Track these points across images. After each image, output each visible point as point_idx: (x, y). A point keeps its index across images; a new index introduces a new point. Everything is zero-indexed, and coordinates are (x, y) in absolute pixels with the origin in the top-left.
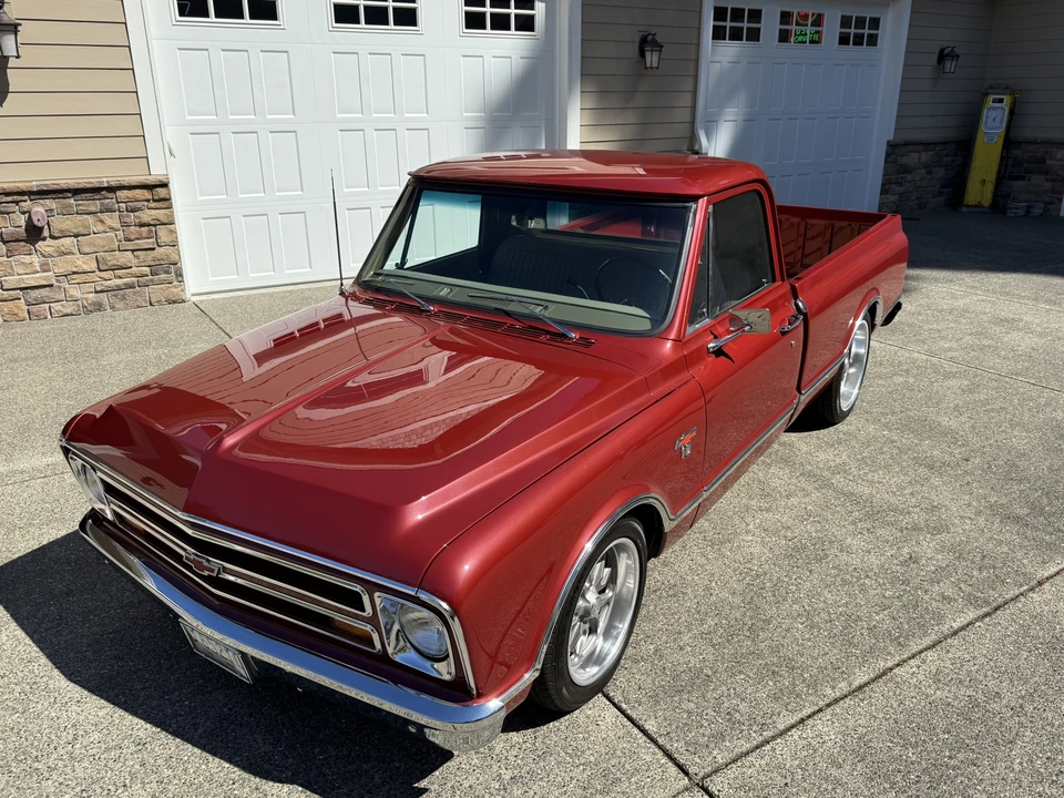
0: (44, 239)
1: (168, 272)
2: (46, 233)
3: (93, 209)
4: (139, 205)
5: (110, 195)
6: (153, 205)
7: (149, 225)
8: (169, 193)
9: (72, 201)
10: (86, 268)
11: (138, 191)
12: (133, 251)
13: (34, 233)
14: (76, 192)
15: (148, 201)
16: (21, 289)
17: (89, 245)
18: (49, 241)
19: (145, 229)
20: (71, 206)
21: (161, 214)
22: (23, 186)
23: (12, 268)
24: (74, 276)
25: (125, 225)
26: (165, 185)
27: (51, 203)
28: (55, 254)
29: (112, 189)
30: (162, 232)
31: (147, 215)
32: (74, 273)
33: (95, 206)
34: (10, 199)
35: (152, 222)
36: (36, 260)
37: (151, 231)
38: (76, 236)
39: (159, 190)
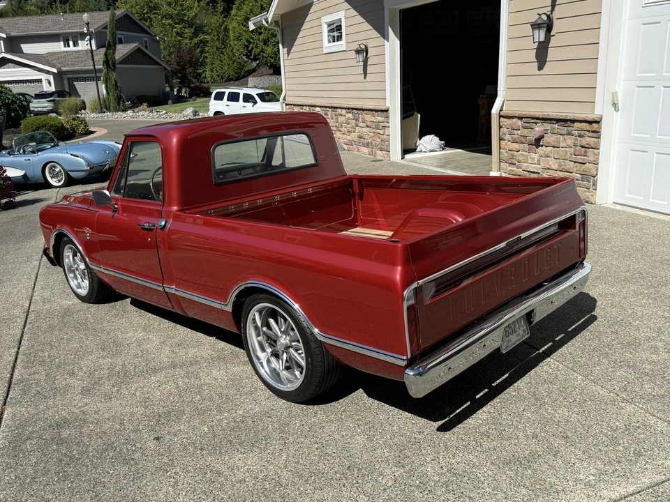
0: (542, 146)
1: (588, 181)
2: (541, 143)
3: (563, 132)
4: (582, 133)
5: (572, 125)
6: (590, 134)
7: (585, 147)
8: (600, 128)
9: (556, 126)
10: (553, 167)
11: (584, 124)
12: (575, 162)
13: (537, 142)
14: (558, 121)
15: (589, 131)
16: (528, 172)
17: (558, 153)
18: (544, 148)
19: (583, 149)
20: (554, 129)
21: (591, 141)
22: (537, 114)
23: (527, 159)
24: (548, 171)
25: (575, 145)
26: (597, 122)
27: (547, 126)
28: (544, 156)
29: (573, 121)
30: (590, 152)
31: (585, 141)
32: (549, 169)
33: (564, 130)
34: (533, 121)
35: (586, 146)
36: (536, 157)
37: (586, 152)
38: (554, 147)
39: (594, 125)
